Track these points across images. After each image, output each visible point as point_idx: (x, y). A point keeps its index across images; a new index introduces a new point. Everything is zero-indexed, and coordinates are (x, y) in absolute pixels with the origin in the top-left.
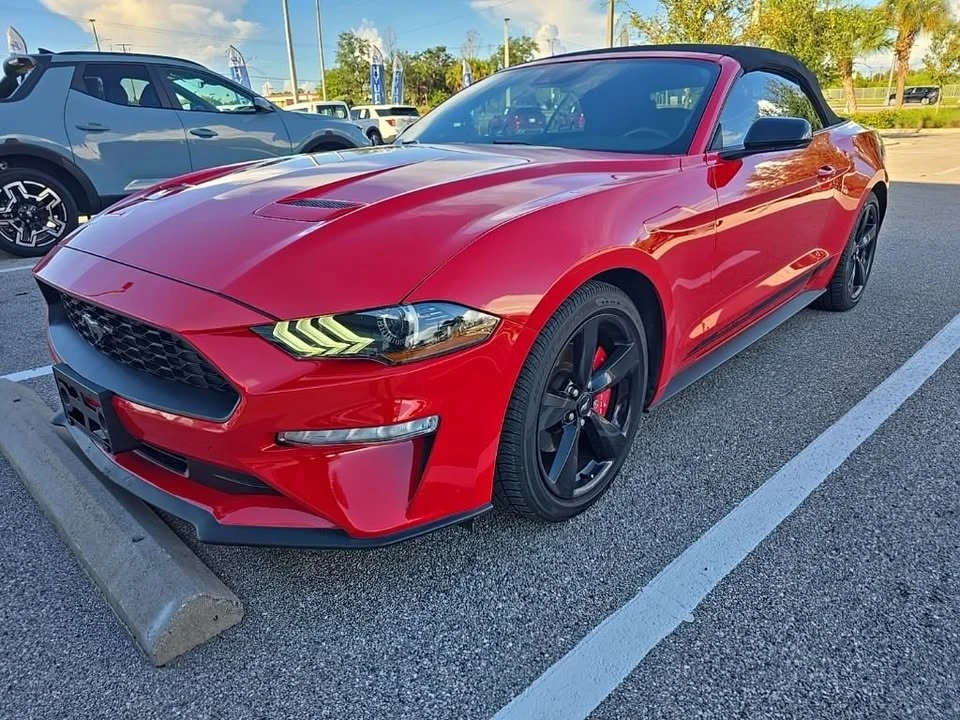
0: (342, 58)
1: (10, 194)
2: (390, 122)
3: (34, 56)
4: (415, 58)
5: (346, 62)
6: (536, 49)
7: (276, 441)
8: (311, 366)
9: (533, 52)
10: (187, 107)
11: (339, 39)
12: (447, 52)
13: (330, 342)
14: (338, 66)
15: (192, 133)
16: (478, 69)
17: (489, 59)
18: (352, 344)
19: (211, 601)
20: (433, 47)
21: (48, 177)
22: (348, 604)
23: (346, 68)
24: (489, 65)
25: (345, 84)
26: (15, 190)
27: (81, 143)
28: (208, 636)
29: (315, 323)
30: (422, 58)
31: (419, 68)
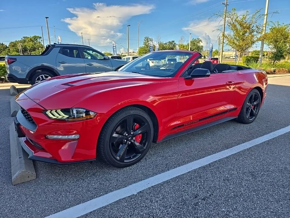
0: (145, 44)
1: (40, 78)
2: (152, 62)
3: (52, 45)
4: (165, 44)
5: (146, 45)
6: (201, 42)
7: (45, 137)
8: (53, 121)
9: (200, 42)
10: (90, 58)
11: (144, 39)
12: (175, 42)
13: (58, 116)
14: (144, 46)
15: (87, 64)
16: (183, 47)
17: (187, 44)
18: (64, 117)
19: (28, 172)
20: (171, 41)
21: (50, 74)
22: (60, 179)
23: (146, 46)
24: (186, 46)
25: (145, 51)
26: (42, 77)
27: (59, 66)
28: (26, 181)
29: (56, 111)
30: (168, 44)
31: (166, 47)
